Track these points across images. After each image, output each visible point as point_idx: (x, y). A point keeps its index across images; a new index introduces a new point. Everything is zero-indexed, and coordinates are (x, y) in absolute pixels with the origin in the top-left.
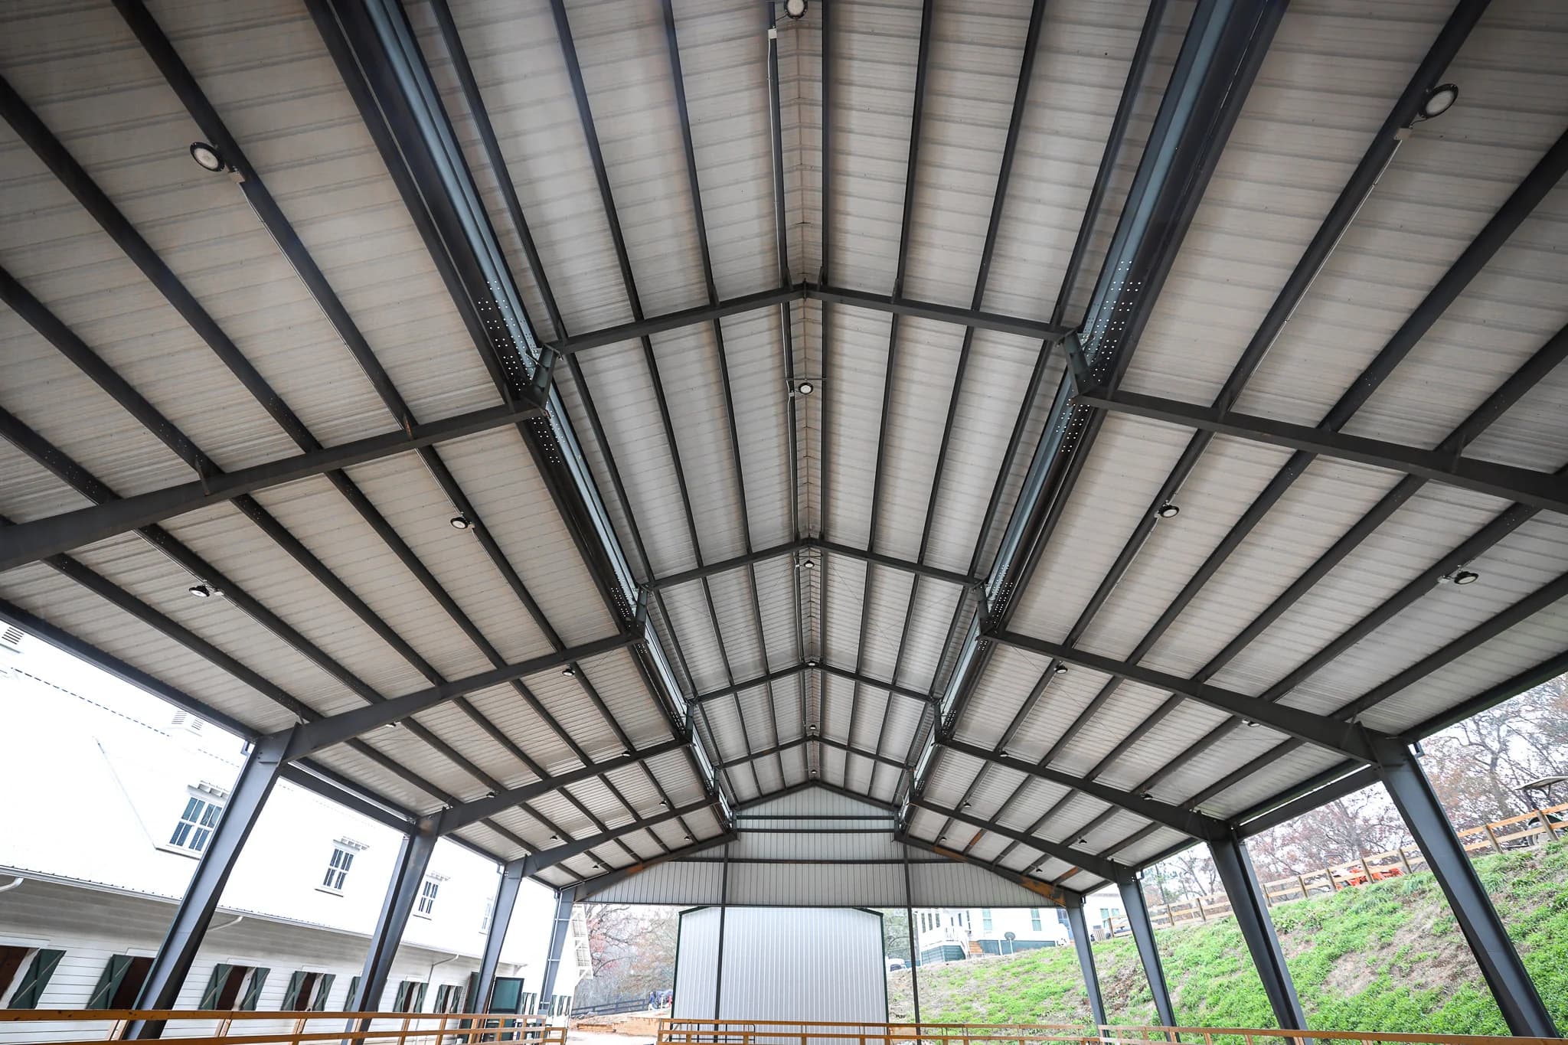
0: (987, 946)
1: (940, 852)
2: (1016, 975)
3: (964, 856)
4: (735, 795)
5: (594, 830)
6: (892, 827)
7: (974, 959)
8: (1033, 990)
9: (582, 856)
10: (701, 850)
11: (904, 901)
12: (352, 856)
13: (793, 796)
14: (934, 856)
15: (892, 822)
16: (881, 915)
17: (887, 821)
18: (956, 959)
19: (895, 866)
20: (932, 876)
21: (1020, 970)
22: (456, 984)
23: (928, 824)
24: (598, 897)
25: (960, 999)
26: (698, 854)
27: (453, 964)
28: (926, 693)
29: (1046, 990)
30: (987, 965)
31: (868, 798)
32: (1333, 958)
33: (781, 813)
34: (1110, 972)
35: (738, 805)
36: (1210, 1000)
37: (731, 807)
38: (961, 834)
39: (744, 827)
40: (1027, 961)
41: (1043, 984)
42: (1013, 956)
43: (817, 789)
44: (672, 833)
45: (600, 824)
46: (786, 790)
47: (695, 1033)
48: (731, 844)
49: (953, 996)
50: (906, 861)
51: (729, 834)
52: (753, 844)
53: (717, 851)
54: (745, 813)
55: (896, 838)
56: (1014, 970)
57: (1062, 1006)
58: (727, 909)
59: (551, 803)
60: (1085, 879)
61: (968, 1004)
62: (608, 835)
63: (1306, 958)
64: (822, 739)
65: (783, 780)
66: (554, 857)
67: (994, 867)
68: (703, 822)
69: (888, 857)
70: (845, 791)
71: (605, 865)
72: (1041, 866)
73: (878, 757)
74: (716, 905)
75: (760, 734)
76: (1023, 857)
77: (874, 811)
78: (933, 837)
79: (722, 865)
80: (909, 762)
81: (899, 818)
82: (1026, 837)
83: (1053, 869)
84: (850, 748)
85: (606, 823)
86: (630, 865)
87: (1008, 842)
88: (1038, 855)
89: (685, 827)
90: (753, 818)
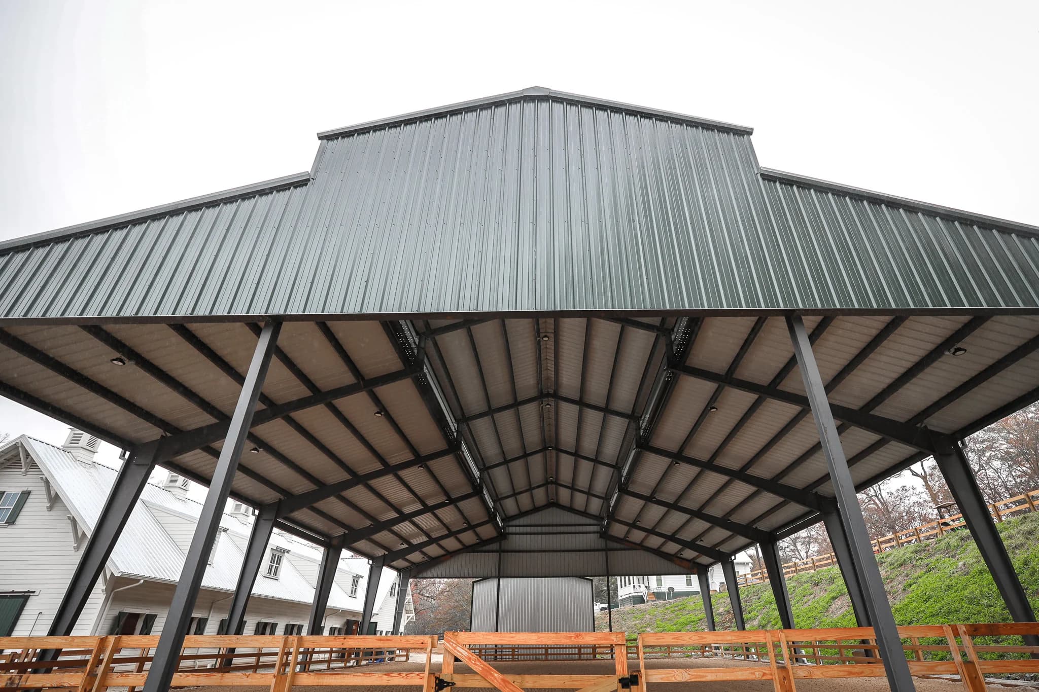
0: (659, 595)
1: (626, 544)
2: (673, 612)
3: (641, 546)
4: (505, 514)
5: (424, 539)
6: (599, 530)
7: (650, 603)
8: (682, 620)
9: (417, 553)
10: (485, 545)
11: (605, 573)
12: (281, 557)
13: (540, 513)
14: (622, 546)
15: (599, 527)
16: (592, 581)
17: (596, 527)
18: (638, 604)
19: (600, 553)
20: (621, 557)
21: (676, 609)
22: (339, 626)
23: (618, 530)
24: (424, 575)
25: (639, 626)
26: (484, 548)
27: (337, 615)
28: (614, 463)
29: (689, 620)
30: (657, 606)
31: (585, 514)
32: (834, 598)
33: (533, 523)
34: (726, 609)
35: (507, 519)
36: (773, 622)
37: (502, 520)
38: (637, 536)
39: (511, 532)
40: (680, 604)
41: (688, 616)
42: (672, 601)
43: (554, 508)
44: (468, 538)
45: (428, 535)
46: (536, 510)
47: (483, 649)
48: (503, 542)
49: (635, 625)
50: (607, 550)
51: (502, 536)
52: (516, 541)
53: (495, 546)
54: (511, 523)
55: (601, 537)
56: (672, 609)
57: (697, 628)
58: (501, 579)
59: (405, 528)
60: (705, 560)
61: (644, 629)
62: (431, 541)
63: (822, 599)
64: (557, 483)
65: (534, 505)
66: (402, 554)
67: (658, 552)
68: (487, 531)
69: (596, 547)
70: (571, 509)
71: (429, 557)
72: (682, 553)
73: (589, 493)
74: (495, 577)
75: (521, 482)
76: (672, 548)
77: (588, 521)
78: (622, 536)
79: (498, 554)
80: (606, 498)
81: (602, 526)
82: (672, 538)
83: (689, 554)
84: (573, 488)
85: (431, 534)
86: (443, 556)
87: (663, 540)
88: (680, 547)
89: (477, 534)
90: (516, 526)
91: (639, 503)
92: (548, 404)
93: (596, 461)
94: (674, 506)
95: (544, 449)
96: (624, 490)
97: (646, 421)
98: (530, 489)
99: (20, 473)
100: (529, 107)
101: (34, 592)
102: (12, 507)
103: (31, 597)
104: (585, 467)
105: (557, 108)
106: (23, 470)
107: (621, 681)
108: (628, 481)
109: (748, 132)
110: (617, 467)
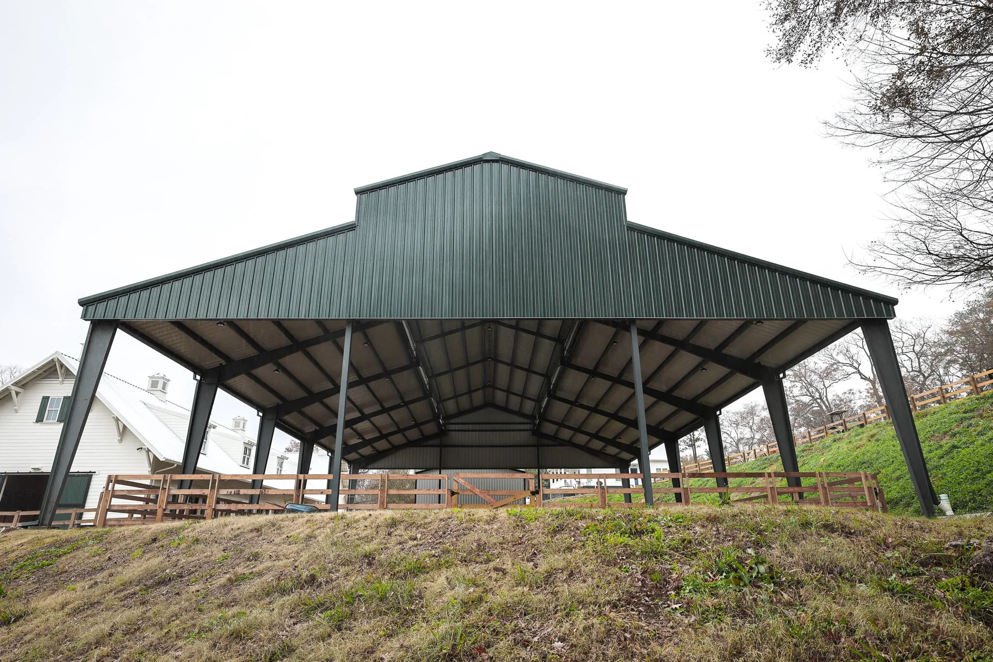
1: (556, 440)
3: (570, 443)
4: (445, 413)
5: (376, 434)
6: (531, 428)
9: (368, 447)
10: (427, 441)
11: (536, 466)
13: (476, 412)
14: (551, 442)
15: (531, 426)
16: (525, 472)
17: (529, 425)
19: (532, 448)
20: (552, 452)
23: (549, 429)
24: (371, 466)
26: (426, 443)
28: (545, 373)
31: (520, 413)
33: (471, 422)
35: (448, 417)
37: (444, 418)
38: (566, 434)
39: (450, 429)
43: (490, 408)
44: (413, 434)
45: (380, 431)
46: (473, 409)
48: (443, 438)
50: (538, 446)
51: (442, 433)
52: (456, 437)
53: (436, 441)
54: (451, 422)
55: (533, 434)
58: (442, 471)
60: (625, 455)
62: (382, 436)
64: (494, 387)
65: (472, 405)
67: (585, 449)
68: (430, 429)
69: (529, 444)
70: (505, 409)
71: (377, 450)
72: (606, 449)
73: (523, 396)
74: (436, 469)
75: (462, 387)
76: (597, 445)
77: (521, 420)
78: (552, 434)
79: (439, 448)
80: (539, 401)
81: (535, 424)
82: (596, 436)
83: (612, 450)
84: (509, 391)
85: (382, 431)
86: (389, 449)
87: (589, 438)
88: (603, 444)
89: (421, 431)
90: (455, 424)
91: (566, 407)
92: (489, 328)
93: (529, 370)
94: (595, 410)
95: (484, 360)
96: (553, 395)
97: (568, 345)
98: (470, 392)
99: (58, 382)
100: (486, 166)
101: (95, 472)
102: (59, 409)
103: (93, 476)
104: (520, 375)
105: (505, 167)
106: (60, 379)
107: (531, 492)
108: (556, 388)
109: (623, 192)
110: (547, 376)
